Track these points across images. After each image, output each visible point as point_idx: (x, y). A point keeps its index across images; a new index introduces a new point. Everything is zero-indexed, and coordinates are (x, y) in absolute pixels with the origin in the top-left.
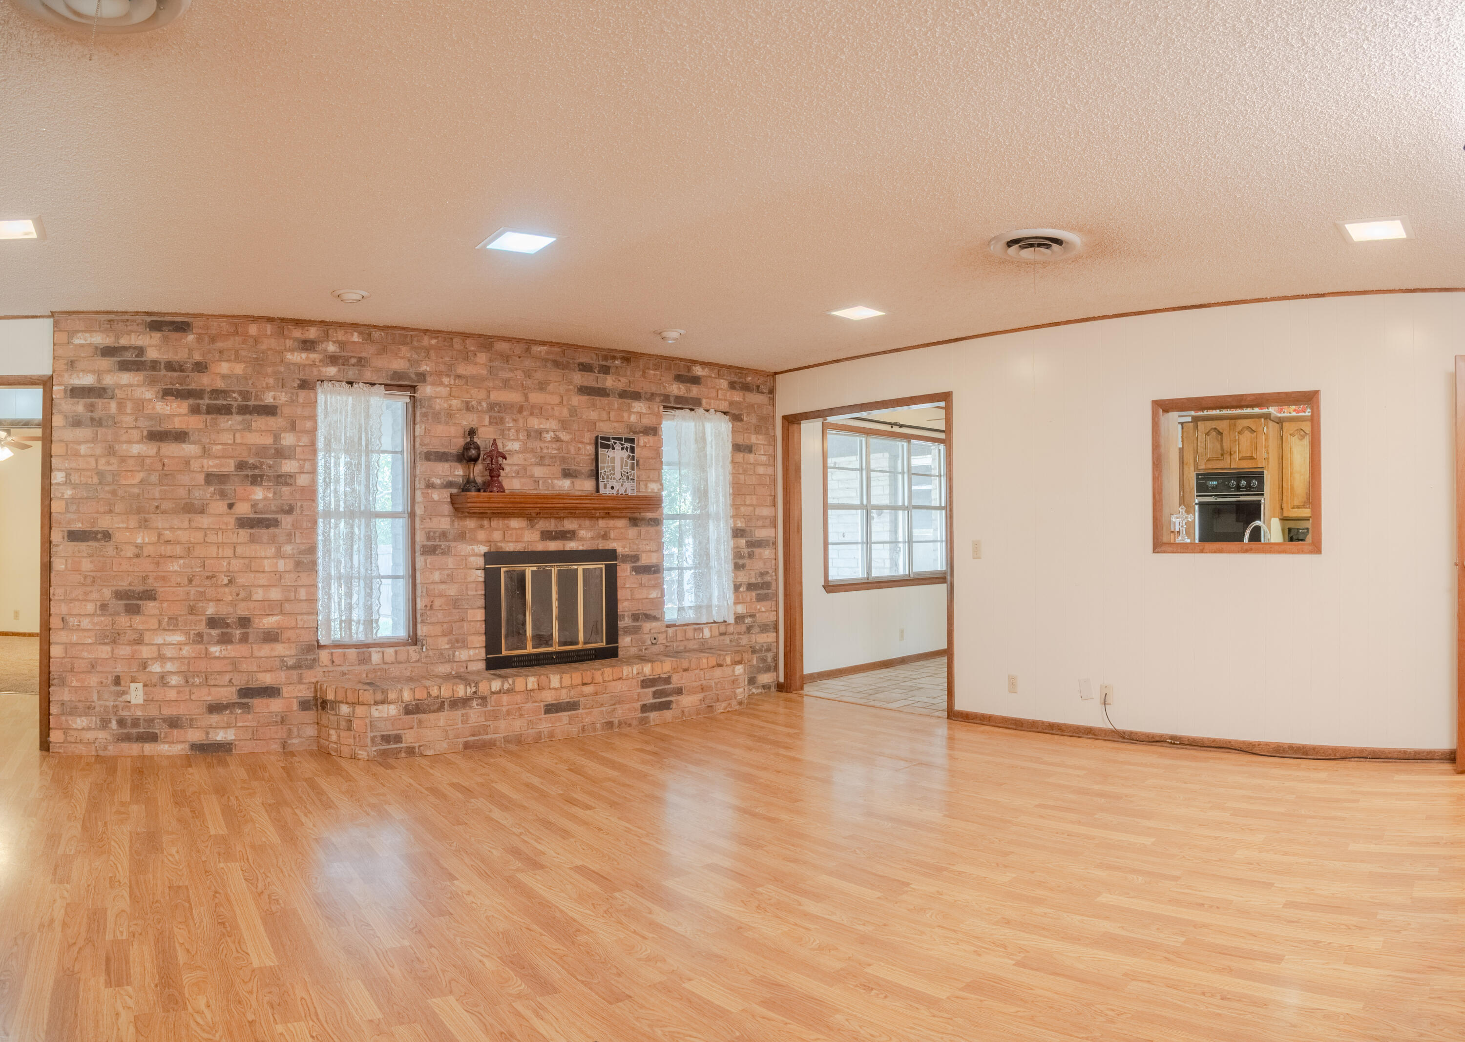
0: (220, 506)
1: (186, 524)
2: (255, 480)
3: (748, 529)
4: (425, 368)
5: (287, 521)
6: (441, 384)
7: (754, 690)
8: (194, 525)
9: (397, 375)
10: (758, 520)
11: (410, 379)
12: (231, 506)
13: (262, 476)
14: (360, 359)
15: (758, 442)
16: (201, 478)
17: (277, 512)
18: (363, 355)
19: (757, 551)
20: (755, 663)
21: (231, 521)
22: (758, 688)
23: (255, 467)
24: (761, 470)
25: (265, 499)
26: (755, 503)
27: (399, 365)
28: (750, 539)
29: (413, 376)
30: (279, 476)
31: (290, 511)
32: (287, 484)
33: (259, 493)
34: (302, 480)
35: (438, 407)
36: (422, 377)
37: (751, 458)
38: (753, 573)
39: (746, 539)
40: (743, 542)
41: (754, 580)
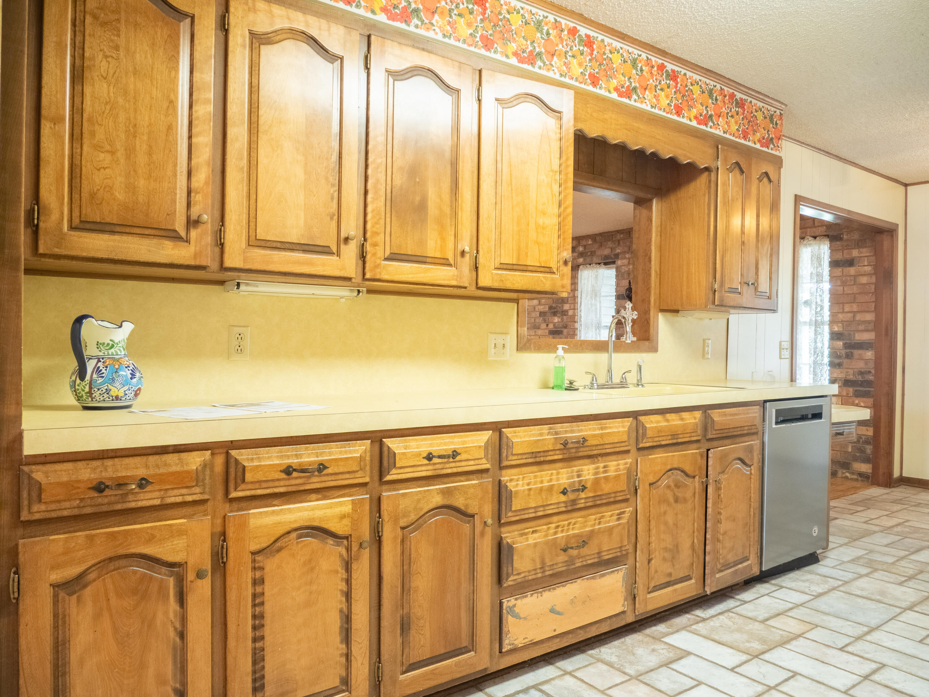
3: (846, 333)
4: (618, 251)
7: (848, 474)
9: (607, 257)
10: (859, 325)
11: (612, 258)
15: (861, 255)
18: (593, 249)
19: (856, 353)
20: (850, 450)
22: (853, 473)
24: (864, 280)
26: (855, 310)
27: (605, 251)
28: (848, 341)
29: (613, 256)
36: (617, 256)
37: (852, 271)
38: (851, 371)
39: (844, 342)
40: (840, 344)
41: (851, 377)
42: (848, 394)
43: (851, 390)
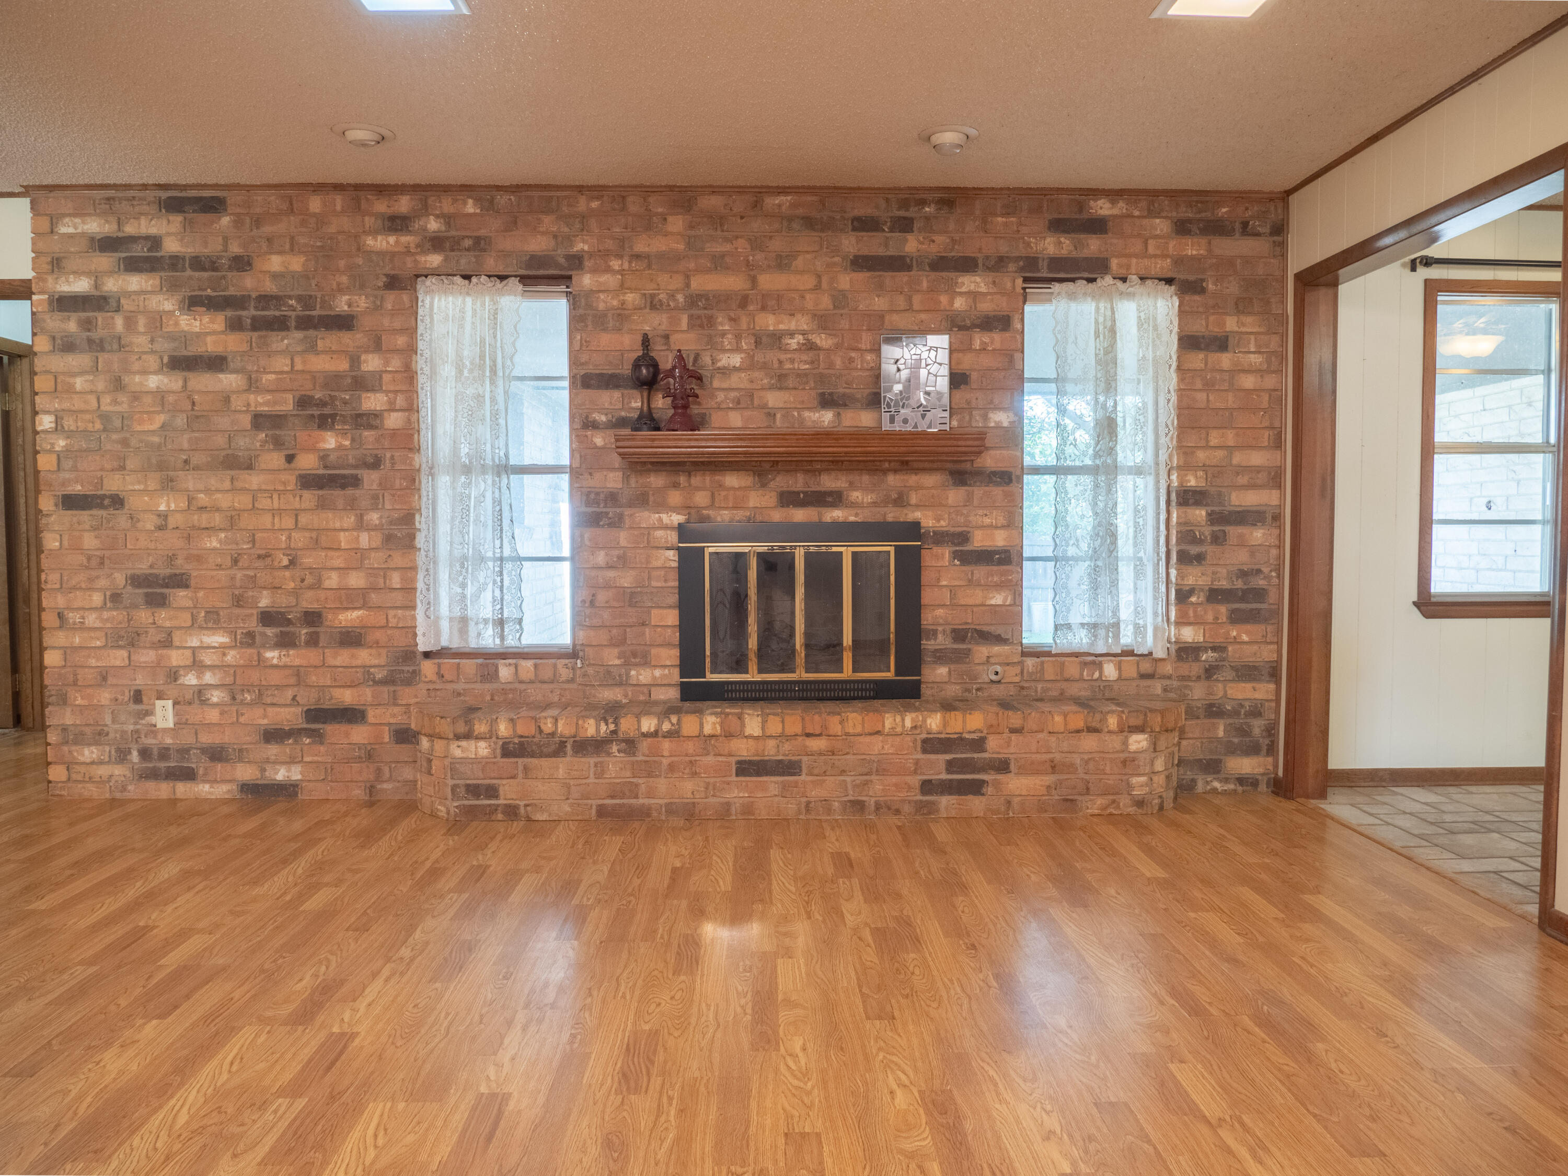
0: (275, 459)
1: (227, 485)
2: (325, 422)
3: (1213, 490)
4: (580, 246)
5: (371, 479)
6: (608, 270)
7: (1216, 784)
8: (239, 484)
9: (535, 260)
10: (1238, 474)
11: (558, 266)
12: (290, 459)
13: (333, 416)
14: (477, 240)
15: (1243, 329)
16: (246, 421)
17: (356, 467)
18: (483, 232)
19: (1233, 531)
20: (1221, 733)
21: (291, 479)
22: (1226, 780)
23: (322, 404)
24: (1248, 382)
25: (340, 447)
26: (1231, 443)
27: (538, 244)
28: (1216, 509)
29: (562, 261)
30: (359, 416)
31: (376, 464)
32: (371, 427)
33: (330, 441)
34: (394, 420)
35: (601, 306)
36: (577, 261)
37: (1225, 360)
38: (1223, 571)
39: (1210, 509)
40: (1200, 513)
41: (1224, 584)
42: (1217, 618)
43: (1223, 609)
